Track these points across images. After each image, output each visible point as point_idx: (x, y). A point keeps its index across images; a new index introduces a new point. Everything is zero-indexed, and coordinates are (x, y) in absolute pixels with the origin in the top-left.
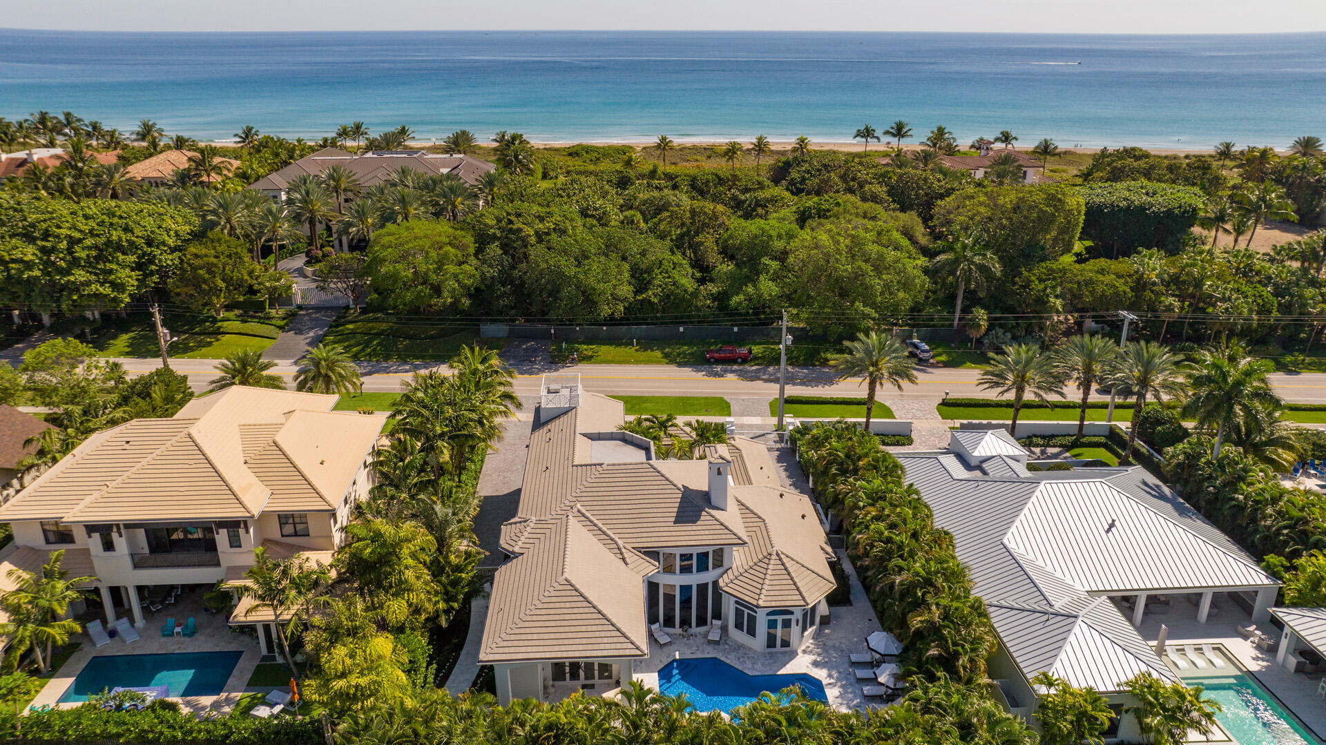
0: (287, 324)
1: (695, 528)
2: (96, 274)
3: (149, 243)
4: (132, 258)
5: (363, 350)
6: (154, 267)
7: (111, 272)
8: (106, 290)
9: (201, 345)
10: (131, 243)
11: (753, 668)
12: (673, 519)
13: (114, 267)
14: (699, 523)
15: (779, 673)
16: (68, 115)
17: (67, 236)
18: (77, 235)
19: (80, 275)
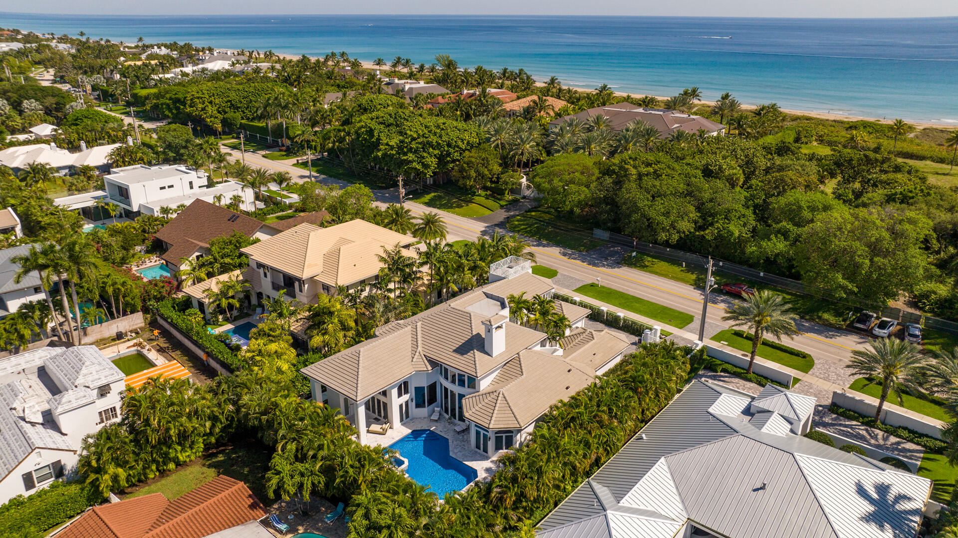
0: (506, 205)
1: (460, 357)
2: (418, 158)
3: (449, 145)
4: (436, 152)
5: (526, 228)
6: (448, 159)
7: (423, 158)
8: (419, 167)
9: (459, 206)
10: (438, 144)
11: (456, 454)
12: (454, 348)
13: (425, 154)
14: (465, 356)
15: (466, 463)
16: (521, 70)
17: (411, 135)
18: (415, 136)
19: (411, 157)
